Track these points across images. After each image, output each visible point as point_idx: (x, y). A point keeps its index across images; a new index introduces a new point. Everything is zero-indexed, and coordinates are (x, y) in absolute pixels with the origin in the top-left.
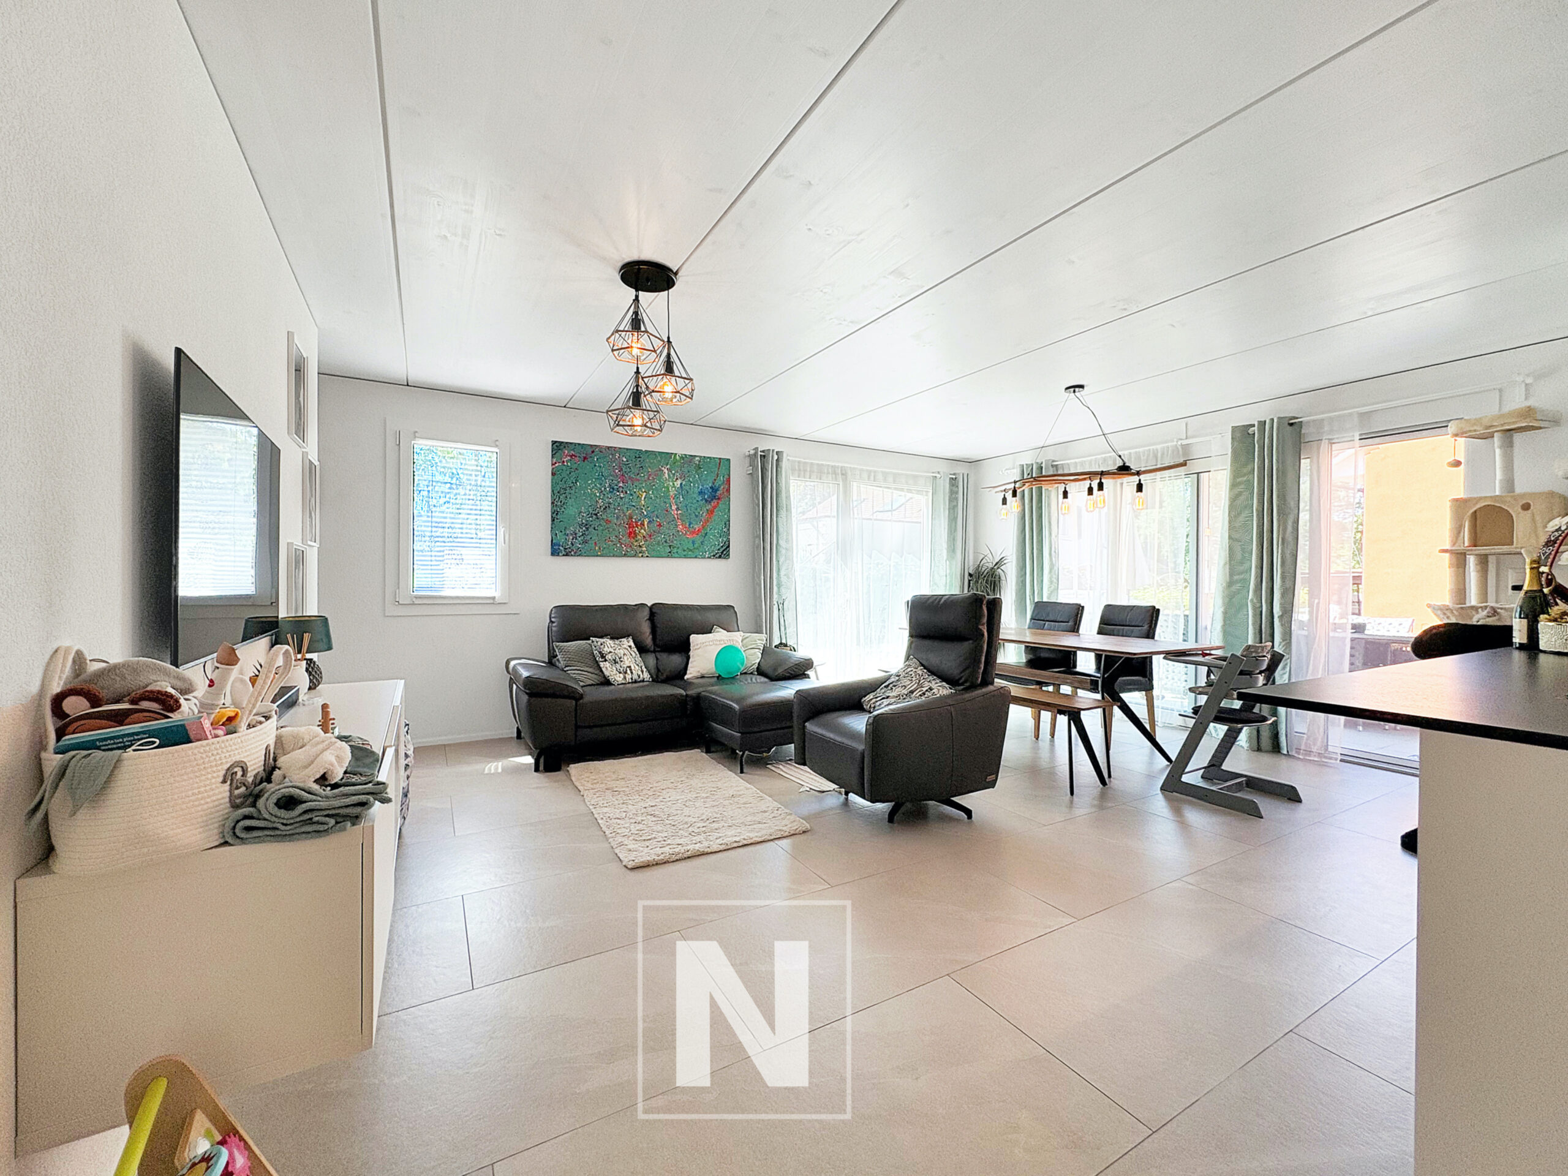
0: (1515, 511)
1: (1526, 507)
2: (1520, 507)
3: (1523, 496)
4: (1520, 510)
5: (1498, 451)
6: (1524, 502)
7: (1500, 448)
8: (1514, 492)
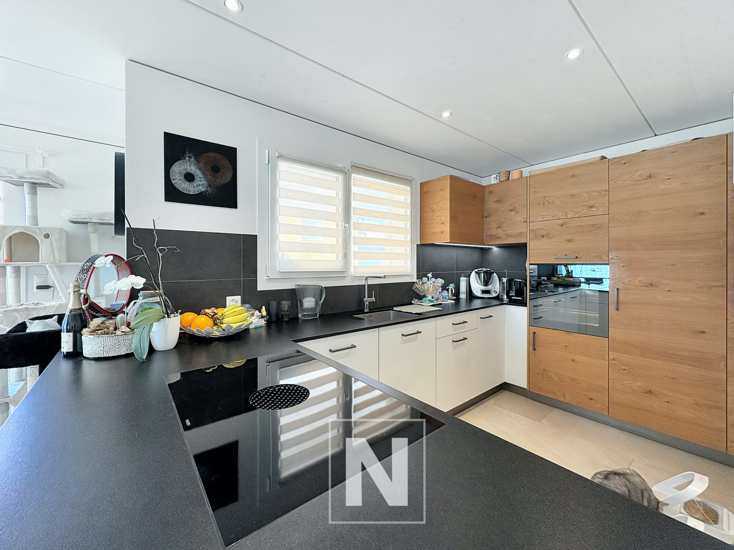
0: (40, 238)
1: (47, 236)
2: (43, 236)
3: (45, 229)
4: (43, 238)
5: (27, 196)
6: (46, 233)
7: (29, 194)
8: (38, 225)
